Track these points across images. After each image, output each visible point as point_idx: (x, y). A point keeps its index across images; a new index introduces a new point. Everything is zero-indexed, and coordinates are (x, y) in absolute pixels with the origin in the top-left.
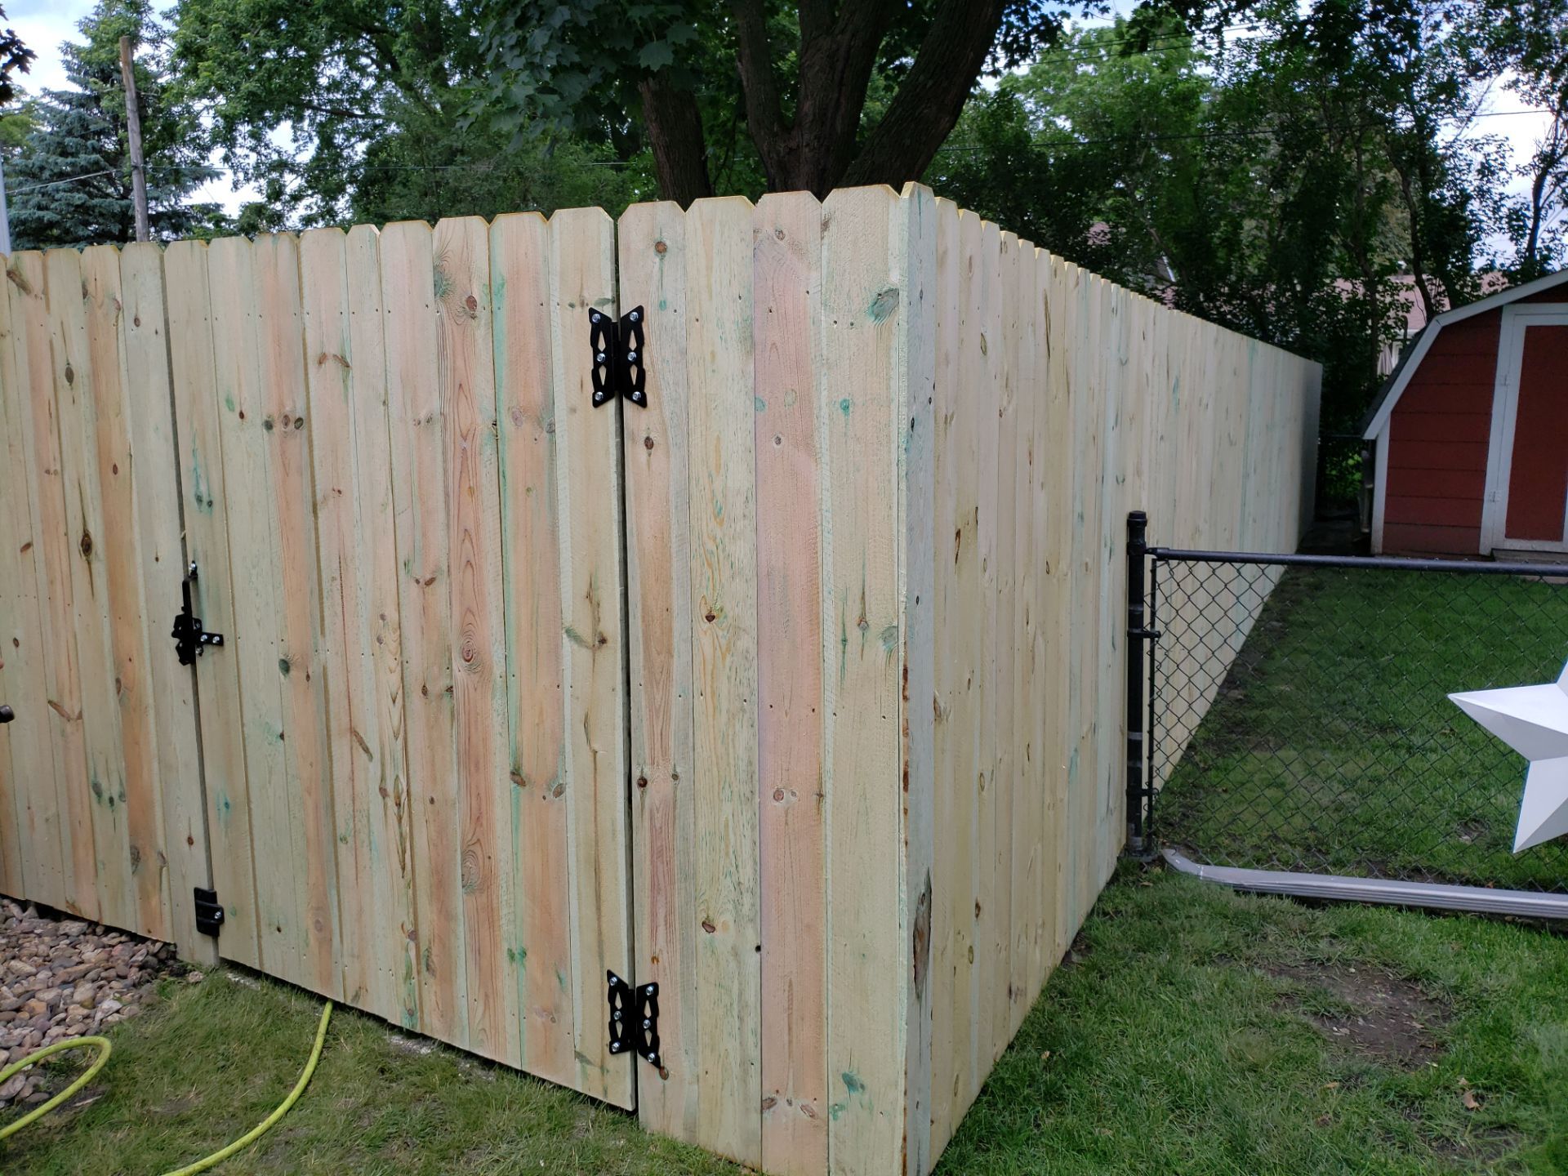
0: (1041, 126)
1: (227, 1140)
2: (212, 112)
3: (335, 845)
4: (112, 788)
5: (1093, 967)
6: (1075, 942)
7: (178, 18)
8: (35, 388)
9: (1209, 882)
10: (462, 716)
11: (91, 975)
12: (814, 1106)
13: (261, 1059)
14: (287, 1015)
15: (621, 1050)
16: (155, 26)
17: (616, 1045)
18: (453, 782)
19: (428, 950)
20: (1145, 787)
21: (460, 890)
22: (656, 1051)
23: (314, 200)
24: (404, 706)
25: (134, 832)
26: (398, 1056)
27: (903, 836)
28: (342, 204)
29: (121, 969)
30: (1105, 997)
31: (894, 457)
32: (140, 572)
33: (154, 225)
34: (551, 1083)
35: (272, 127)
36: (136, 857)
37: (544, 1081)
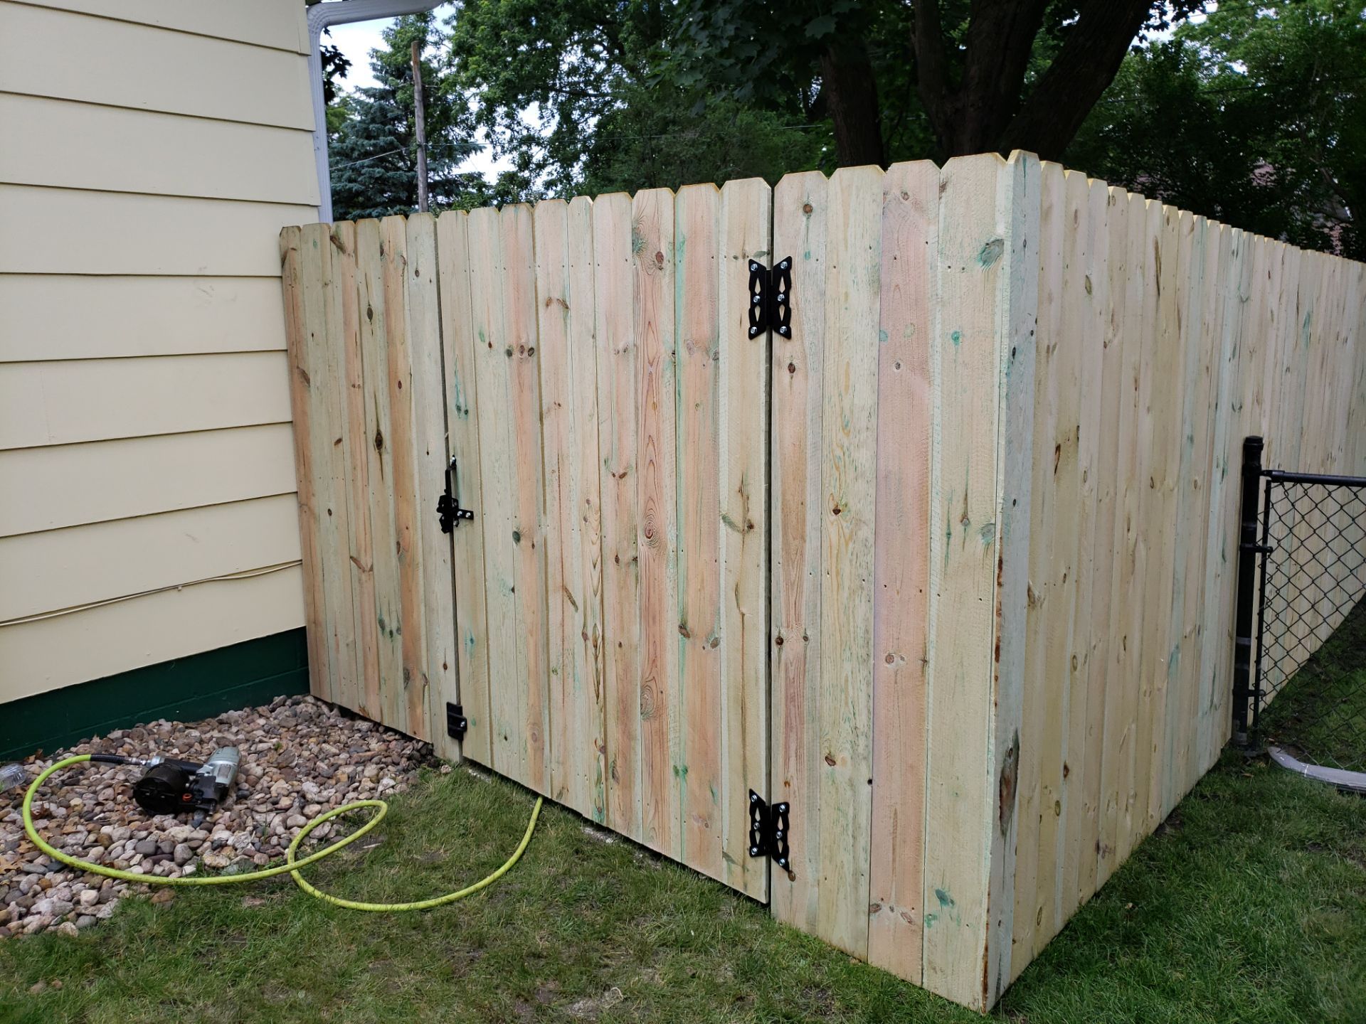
0: (1216, 71)
1: (465, 884)
2: (478, 98)
3: (549, 676)
4: (392, 624)
5: (1184, 839)
6: (1170, 817)
7: (455, 23)
8: (347, 323)
9: (1313, 780)
10: (644, 580)
11: (375, 759)
12: (912, 914)
13: (490, 832)
14: (509, 804)
15: (758, 854)
16: (437, 31)
17: (755, 850)
18: (636, 630)
19: (614, 762)
20: (1251, 688)
21: (639, 717)
22: (786, 858)
23: (554, 167)
24: (602, 571)
25: (406, 658)
26: (589, 842)
27: (993, 699)
28: (576, 170)
29: (395, 758)
30: (1192, 865)
31: (996, 380)
32: (416, 462)
33: (432, 192)
34: (703, 875)
35: (523, 108)
36: (407, 677)
37: (698, 873)
